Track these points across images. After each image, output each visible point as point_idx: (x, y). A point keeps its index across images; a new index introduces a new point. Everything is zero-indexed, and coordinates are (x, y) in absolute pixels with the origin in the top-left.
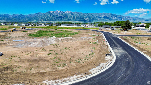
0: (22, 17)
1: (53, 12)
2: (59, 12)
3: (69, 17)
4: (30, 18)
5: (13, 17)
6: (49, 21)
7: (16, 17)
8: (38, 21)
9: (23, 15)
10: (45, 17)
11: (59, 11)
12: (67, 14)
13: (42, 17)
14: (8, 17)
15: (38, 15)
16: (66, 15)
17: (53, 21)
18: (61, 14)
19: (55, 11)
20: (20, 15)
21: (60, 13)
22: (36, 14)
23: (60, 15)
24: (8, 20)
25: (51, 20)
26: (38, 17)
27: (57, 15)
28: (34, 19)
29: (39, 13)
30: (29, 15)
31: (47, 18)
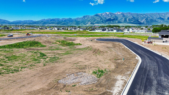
0: (70, 20)
1: (102, 14)
2: (108, 14)
3: (119, 19)
4: (78, 21)
5: (62, 21)
6: (96, 24)
7: (65, 20)
8: (85, 25)
9: (72, 19)
10: (92, 20)
11: (108, 13)
12: (117, 16)
13: (90, 20)
14: (58, 21)
15: (86, 18)
16: (116, 17)
17: (101, 24)
18: (110, 16)
19: (104, 13)
20: (68, 19)
21: (109, 14)
22: (84, 17)
23: (109, 18)
24: (58, 23)
25: (98, 23)
26: (86, 20)
27: (106, 17)
28: (82, 22)
29: (86, 16)
30: (77, 18)
31: (95, 21)
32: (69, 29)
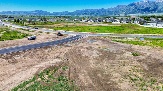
1: (138, 3)
2: (146, 3)
3: (159, 8)
4: (111, 11)
5: (95, 11)
6: (131, 14)
7: (98, 11)
8: (119, 15)
9: (104, 9)
10: (127, 10)
11: (146, 1)
12: (157, 4)
13: (124, 10)
14: (91, 11)
15: (120, 8)
16: (155, 5)
17: (136, 14)
18: (148, 4)
19: (141, 2)
20: (101, 9)
21: (148, 3)
22: (118, 6)
23: (147, 6)
24: (91, 14)
25: (133, 13)
26: (119, 10)
27: (143, 6)
28: (115, 12)
29: (120, 6)
30: (110, 8)
31: (129, 11)
32: (107, 22)
